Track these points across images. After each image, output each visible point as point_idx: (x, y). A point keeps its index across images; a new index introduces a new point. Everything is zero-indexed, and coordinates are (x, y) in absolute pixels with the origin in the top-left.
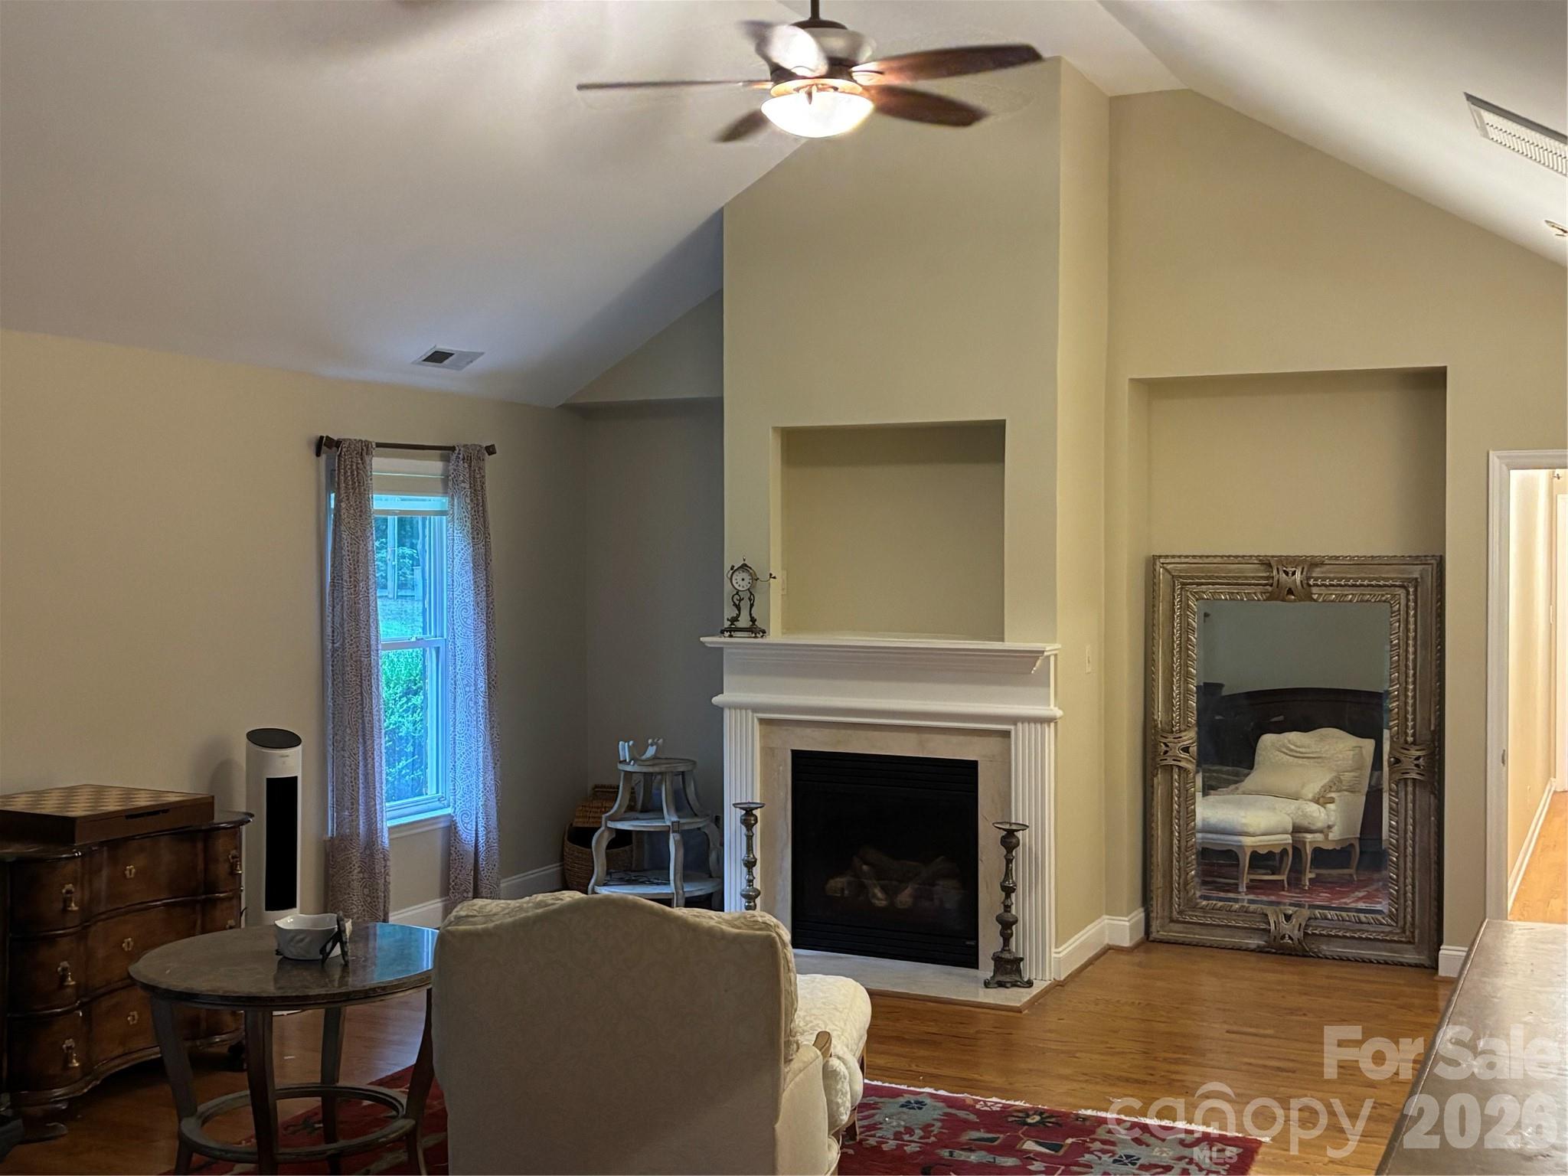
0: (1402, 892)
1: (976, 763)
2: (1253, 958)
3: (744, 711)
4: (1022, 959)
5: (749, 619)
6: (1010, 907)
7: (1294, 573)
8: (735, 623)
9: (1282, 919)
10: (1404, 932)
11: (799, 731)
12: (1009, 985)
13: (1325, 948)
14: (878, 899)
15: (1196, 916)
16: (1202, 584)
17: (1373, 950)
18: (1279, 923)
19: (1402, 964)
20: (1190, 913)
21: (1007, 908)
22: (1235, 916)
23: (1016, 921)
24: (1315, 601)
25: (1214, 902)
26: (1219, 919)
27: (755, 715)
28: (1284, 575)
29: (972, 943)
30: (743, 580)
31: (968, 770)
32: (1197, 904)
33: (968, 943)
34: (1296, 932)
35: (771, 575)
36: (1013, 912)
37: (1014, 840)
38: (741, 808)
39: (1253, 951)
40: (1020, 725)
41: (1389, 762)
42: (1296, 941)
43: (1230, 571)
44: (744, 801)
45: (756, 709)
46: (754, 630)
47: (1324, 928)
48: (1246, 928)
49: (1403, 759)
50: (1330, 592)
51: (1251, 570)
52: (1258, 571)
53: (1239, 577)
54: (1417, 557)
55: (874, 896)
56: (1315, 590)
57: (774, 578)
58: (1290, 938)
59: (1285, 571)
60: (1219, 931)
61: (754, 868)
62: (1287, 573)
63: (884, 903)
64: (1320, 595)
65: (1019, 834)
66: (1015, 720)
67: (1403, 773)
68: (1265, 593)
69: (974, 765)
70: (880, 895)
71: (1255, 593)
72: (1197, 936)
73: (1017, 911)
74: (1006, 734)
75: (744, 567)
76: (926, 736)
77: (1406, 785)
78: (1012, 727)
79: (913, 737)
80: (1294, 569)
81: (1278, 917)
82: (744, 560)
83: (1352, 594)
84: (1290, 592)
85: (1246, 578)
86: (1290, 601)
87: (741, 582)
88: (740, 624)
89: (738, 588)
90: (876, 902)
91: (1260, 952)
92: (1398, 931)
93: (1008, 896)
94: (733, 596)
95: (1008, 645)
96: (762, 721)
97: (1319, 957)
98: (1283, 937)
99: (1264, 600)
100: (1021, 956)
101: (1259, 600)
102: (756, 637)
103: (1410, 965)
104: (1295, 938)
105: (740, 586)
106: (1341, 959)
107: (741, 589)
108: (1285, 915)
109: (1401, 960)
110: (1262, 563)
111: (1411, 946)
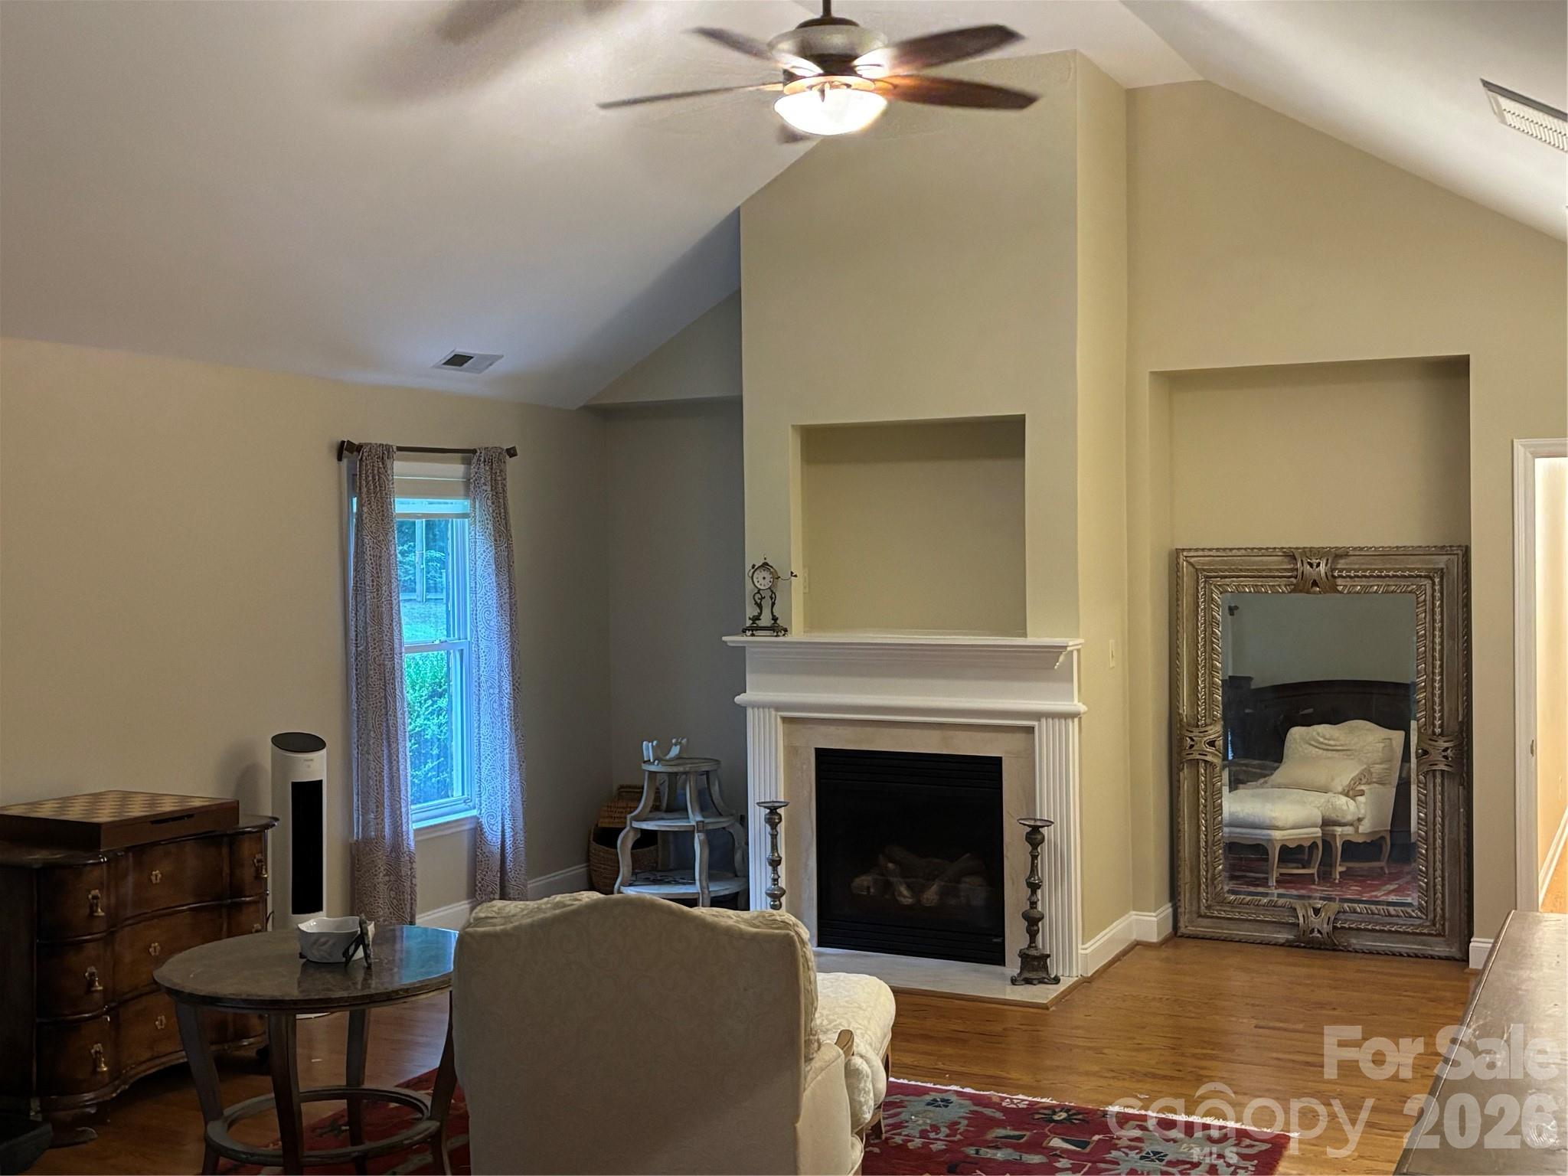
0: (1432, 884)
1: (1000, 759)
2: (1282, 952)
3: (766, 710)
4: (1048, 956)
5: (771, 617)
6: (1036, 903)
7: (1318, 565)
8: (757, 622)
9: (1311, 912)
10: (1434, 925)
11: (823, 729)
12: (1035, 982)
13: (1354, 941)
14: (905, 897)
15: (1224, 911)
16: (1226, 577)
17: (1403, 942)
18: (1308, 918)
19: (1432, 957)
20: (1219, 908)
21: (1033, 905)
22: (1264, 910)
23: (1042, 918)
24: (1341, 592)
25: (1242, 897)
26: (1247, 913)
27: (780, 713)
28: (1308, 566)
29: (999, 940)
30: (764, 578)
31: (992, 767)
32: (1225, 898)
33: (995, 940)
34: (1325, 926)
35: (792, 573)
36: (1040, 908)
37: (1039, 837)
38: (765, 807)
39: (1282, 945)
40: (1044, 720)
41: (1417, 752)
42: (1325, 935)
43: (1254, 563)
44: (768, 800)
45: (778, 707)
46: (776, 628)
47: (1353, 922)
48: (1274, 922)
49: (1432, 751)
50: (1355, 584)
51: (1275, 562)
52: (1282, 563)
53: (1264, 570)
54: (1443, 547)
55: (901, 894)
56: (1339, 581)
57: (796, 576)
58: (1319, 931)
59: (1309, 563)
60: (1246, 925)
61: (779, 867)
62: (1311, 565)
63: (910, 901)
64: (1345, 586)
65: (1045, 831)
66: (1038, 716)
67: (1431, 765)
68: (1289, 585)
69: (997, 762)
70: (905, 892)
71: (1279, 586)
72: (1225, 931)
73: (1043, 908)
74: (1030, 730)
75: (765, 566)
76: (950, 733)
77: (1434, 777)
78: (1035, 723)
79: (936, 734)
80: (1318, 561)
81: (1306, 911)
82: (765, 559)
83: (1378, 585)
84: (1315, 584)
85: (1270, 570)
86: (1315, 593)
87: (762, 581)
88: (761, 623)
89: (759, 586)
90: (902, 899)
91: (1289, 946)
92: (1428, 924)
93: (1034, 892)
94: (754, 596)
95: (1031, 640)
96: (785, 719)
97: (1349, 951)
98: (1312, 931)
99: (1290, 592)
100: (1048, 953)
101: (1283, 592)
102: (777, 636)
103: (1440, 958)
104: (1324, 931)
105: (761, 585)
106: (1371, 953)
107: (762, 588)
108: (1314, 909)
109: (1431, 953)
110: (1286, 555)
111: (1441, 939)
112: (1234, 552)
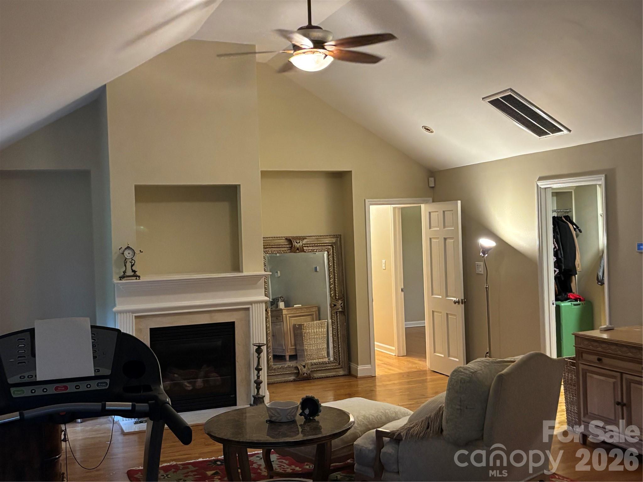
0: (338, 351)
1: (234, 322)
2: (292, 384)
3: (128, 314)
4: (264, 396)
5: (132, 271)
6: (259, 377)
7: (299, 242)
8: (126, 273)
9: (302, 367)
10: (339, 364)
11: (154, 319)
13: (315, 375)
14: (188, 387)
15: (273, 372)
16: (267, 248)
17: (330, 372)
18: (302, 369)
19: (339, 376)
20: (270, 372)
21: (258, 377)
22: (285, 369)
23: (261, 382)
24: (305, 252)
25: (279, 366)
26: (280, 372)
27: (134, 315)
28: (296, 243)
29: (233, 396)
30: (129, 253)
31: (231, 326)
32: (273, 367)
33: (232, 396)
34: (308, 371)
35: (140, 251)
36: (260, 378)
37: (261, 350)
39: (292, 381)
40: (253, 305)
41: (331, 305)
42: (308, 374)
43: (276, 243)
45: (133, 312)
46: (135, 275)
47: (315, 368)
48: (290, 373)
49: (337, 304)
50: (309, 249)
51: (283, 242)
52: (285, 242)
53: (279, 245)
54: (334, 235)
55: (186, 386)
56: (305, 248)
57: (142, 252)
58: (306, 374)
59: (296, 242)
60: (279, 377)
62: (297, 243)
63: (191, 388)
65: (262, 347)
66: (251, 303)
67: (337, 309)
68: (289, 250)
69: (233, 324)
70: (188, 385)
72: (272, 380)
73: (262, 378)
74: (248, 309)
75: (128, 248)
76: (213, 314)
77: (337, 314)
78: (250, 306)
80: (299, 241)
81: (301, 367)
82: (128, 245)
83: (317, 249)
84: (298, 249)
85: (282, 245)
86: (297, 252)
87: (128, 255)
88: (127, 274)
91: (294, 381)
92: (337, 364)
93: (259, 373)
95: (245, 274)
96: (136, 317)
97: (314, 379)
98: (304, 374)
99: (289, 253)
100: (264, 395)
101: (287, 253)
102: (136, 279)
104: (308, 373)
105: (127, 256)
106: (320, 378)
107: (127, 258)
108: (303, 366)
109: (339, 374)
110: (286, 239)
111: (342, 369)
112: (268, 239)
